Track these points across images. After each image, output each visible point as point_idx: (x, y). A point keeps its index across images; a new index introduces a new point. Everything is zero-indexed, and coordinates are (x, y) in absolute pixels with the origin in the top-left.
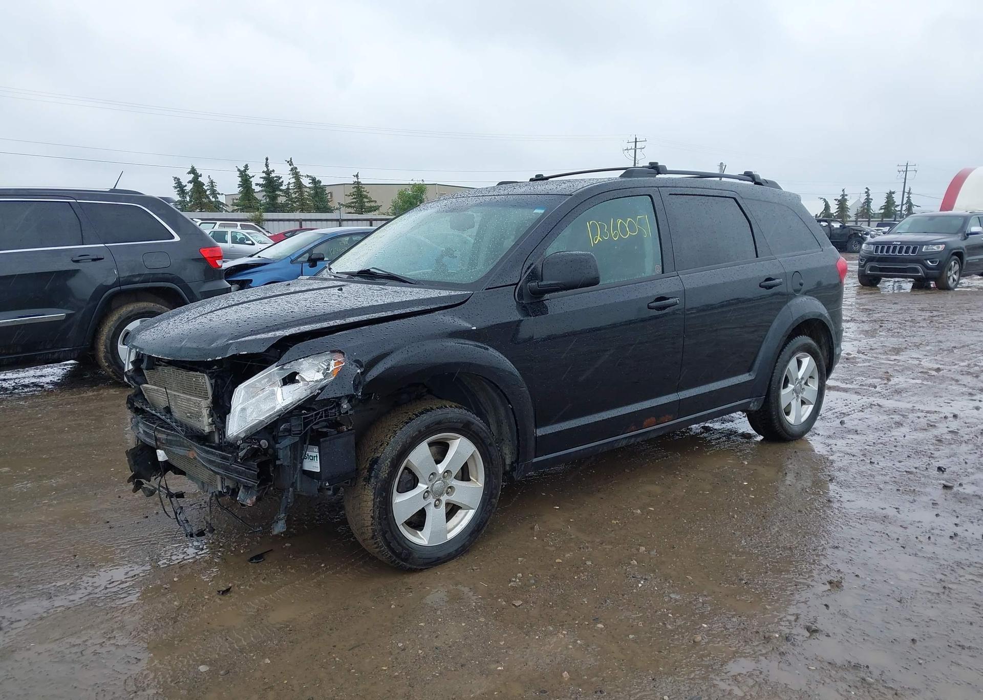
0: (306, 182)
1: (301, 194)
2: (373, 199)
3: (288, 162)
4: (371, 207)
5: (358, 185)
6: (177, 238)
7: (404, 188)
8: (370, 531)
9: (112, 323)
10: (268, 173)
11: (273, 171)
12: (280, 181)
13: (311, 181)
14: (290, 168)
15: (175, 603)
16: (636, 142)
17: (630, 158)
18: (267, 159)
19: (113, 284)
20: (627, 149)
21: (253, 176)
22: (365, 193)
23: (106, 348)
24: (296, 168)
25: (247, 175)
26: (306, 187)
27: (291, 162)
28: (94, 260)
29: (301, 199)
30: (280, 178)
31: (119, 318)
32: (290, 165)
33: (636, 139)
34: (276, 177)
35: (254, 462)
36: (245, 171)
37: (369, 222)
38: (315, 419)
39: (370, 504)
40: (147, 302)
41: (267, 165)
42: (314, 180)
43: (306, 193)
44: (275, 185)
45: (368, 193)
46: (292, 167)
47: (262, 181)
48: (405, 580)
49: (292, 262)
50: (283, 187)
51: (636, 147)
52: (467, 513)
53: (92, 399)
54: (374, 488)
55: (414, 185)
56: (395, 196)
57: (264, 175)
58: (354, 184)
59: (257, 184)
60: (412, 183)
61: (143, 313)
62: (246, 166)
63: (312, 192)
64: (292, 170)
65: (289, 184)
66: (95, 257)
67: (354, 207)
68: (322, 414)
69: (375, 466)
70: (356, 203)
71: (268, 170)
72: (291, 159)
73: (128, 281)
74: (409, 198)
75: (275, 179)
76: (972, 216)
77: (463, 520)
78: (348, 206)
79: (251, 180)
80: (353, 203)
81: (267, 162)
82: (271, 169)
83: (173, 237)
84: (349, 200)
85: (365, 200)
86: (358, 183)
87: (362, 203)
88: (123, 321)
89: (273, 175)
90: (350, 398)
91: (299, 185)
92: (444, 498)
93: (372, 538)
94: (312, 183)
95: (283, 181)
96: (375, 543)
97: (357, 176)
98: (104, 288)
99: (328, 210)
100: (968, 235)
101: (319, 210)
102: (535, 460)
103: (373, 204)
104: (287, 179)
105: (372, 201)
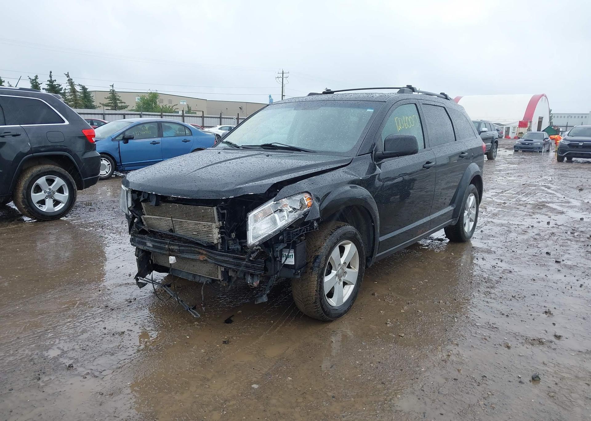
0: (78, 89)
1: (75, 96)
2: (123, 101)
3: (66, 75)
4: (122, 106)
5: (113, 92)
6: (67, 123)
7: (144, 94)
8: (314, 299)
9: (27, 178)
10: (51, 81)
11: (55, 80)
12: (60, 88)
13: (81, 88)
14: (68, 79)
15: (202, 351)
16: (283, 73)
17: (279, 82)
18: (51, 72)
19: (28, 152)
20: (278, 77)
21: (41, 84)
22: (118, 97)
23: (23, 195)
24: (72, 79)
25: (36, 82)
26: (78, 92)
27: (68, 75)
28: (14, 136)
29: (75, 100)
30: (60, 85)
31: (32, 175)
32: (67, 77)
33: (283, 71)
34: (57, 85)
35: (261, 259)
36: (35, 80)
37: (123, 116)
38: (300, 232)
39: (316, 283)
40: (49, 164)
41: (51, 76)
42: (84, 88)
43: (78, 96)
44: (57, 90)
45: (120, 97)
46: (69, 78)
47: (46, 87)
48: (327, 327)
49: (113, 140)
50: (62, 91)
51: (283, 76)
52: (350, 287)
53: (17, 230)
54: (318, 274)
55: (151, 93)
56: (137, 99)
57: (49, 83)
58: (110, 91)
59: (43, 89)
60: (149, 92)
61: (47, 172)
62: (36, 77)
63: (82, 95)
64: (69, 80)
65: (65, 89)
66: (15, 134)
67: (110, 106)
68: (304, 229)
69: (317, 260)
70: (111, 103)
71: (51, 80)
72: (68, 73)
73: (37, 150)
74: (147, 101)
75: (56, 86)
76: (482, 122)
77: (348, 291)
78: (107, 105)
79: (39, 86)
80: (110, 103)
81: (51, 74)
82: (53, 79)
83: (64, 122)
84: (107, 101)
85: (118, 102)
86: (113, 91)
87: (116, 103)
88: (34, 177)
89: (55, 83)
90: (317, 220)
91: (73, 91)
92: (342, 279)
93: (315, 303)
94: (82, 89)
95: (62, 88)
96: (316, 306)
97: (113, 86)
98: (21, 155)
99: (93, 107)
100: (481, 132)
101: (87, 107)
102: (377, 255)
103: (123, 104)
104: (65, 86)
105: (122, 103)
